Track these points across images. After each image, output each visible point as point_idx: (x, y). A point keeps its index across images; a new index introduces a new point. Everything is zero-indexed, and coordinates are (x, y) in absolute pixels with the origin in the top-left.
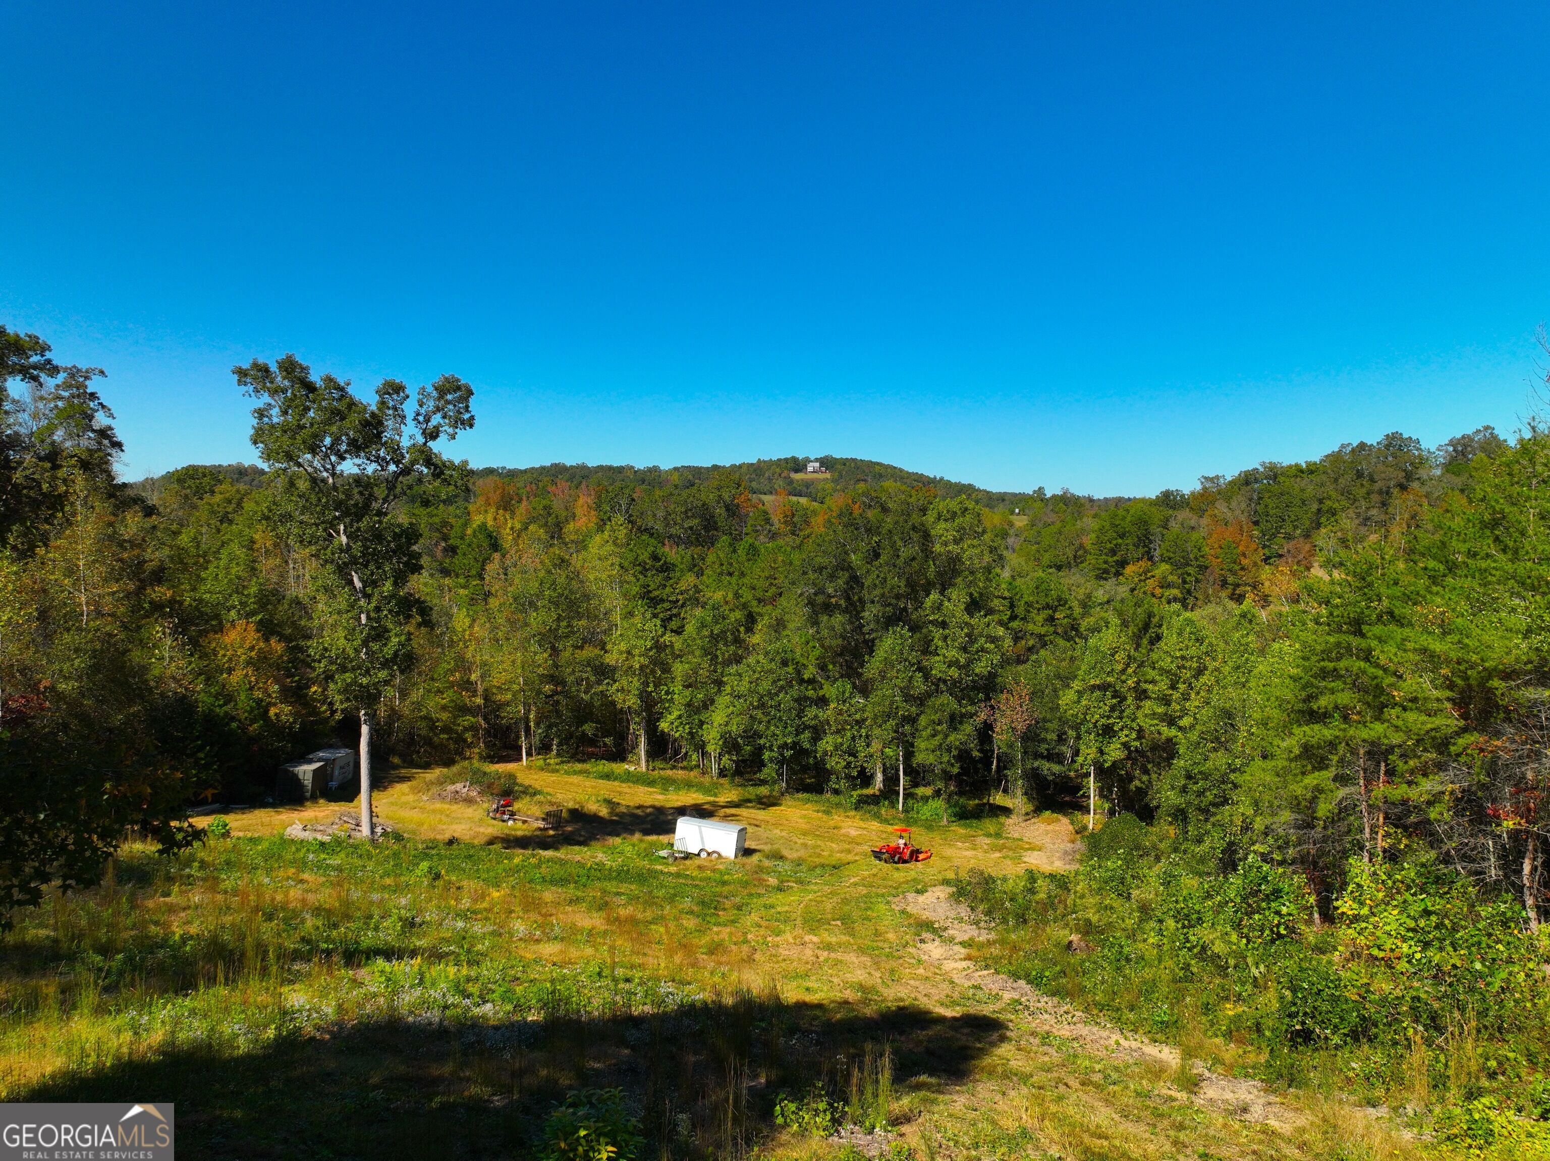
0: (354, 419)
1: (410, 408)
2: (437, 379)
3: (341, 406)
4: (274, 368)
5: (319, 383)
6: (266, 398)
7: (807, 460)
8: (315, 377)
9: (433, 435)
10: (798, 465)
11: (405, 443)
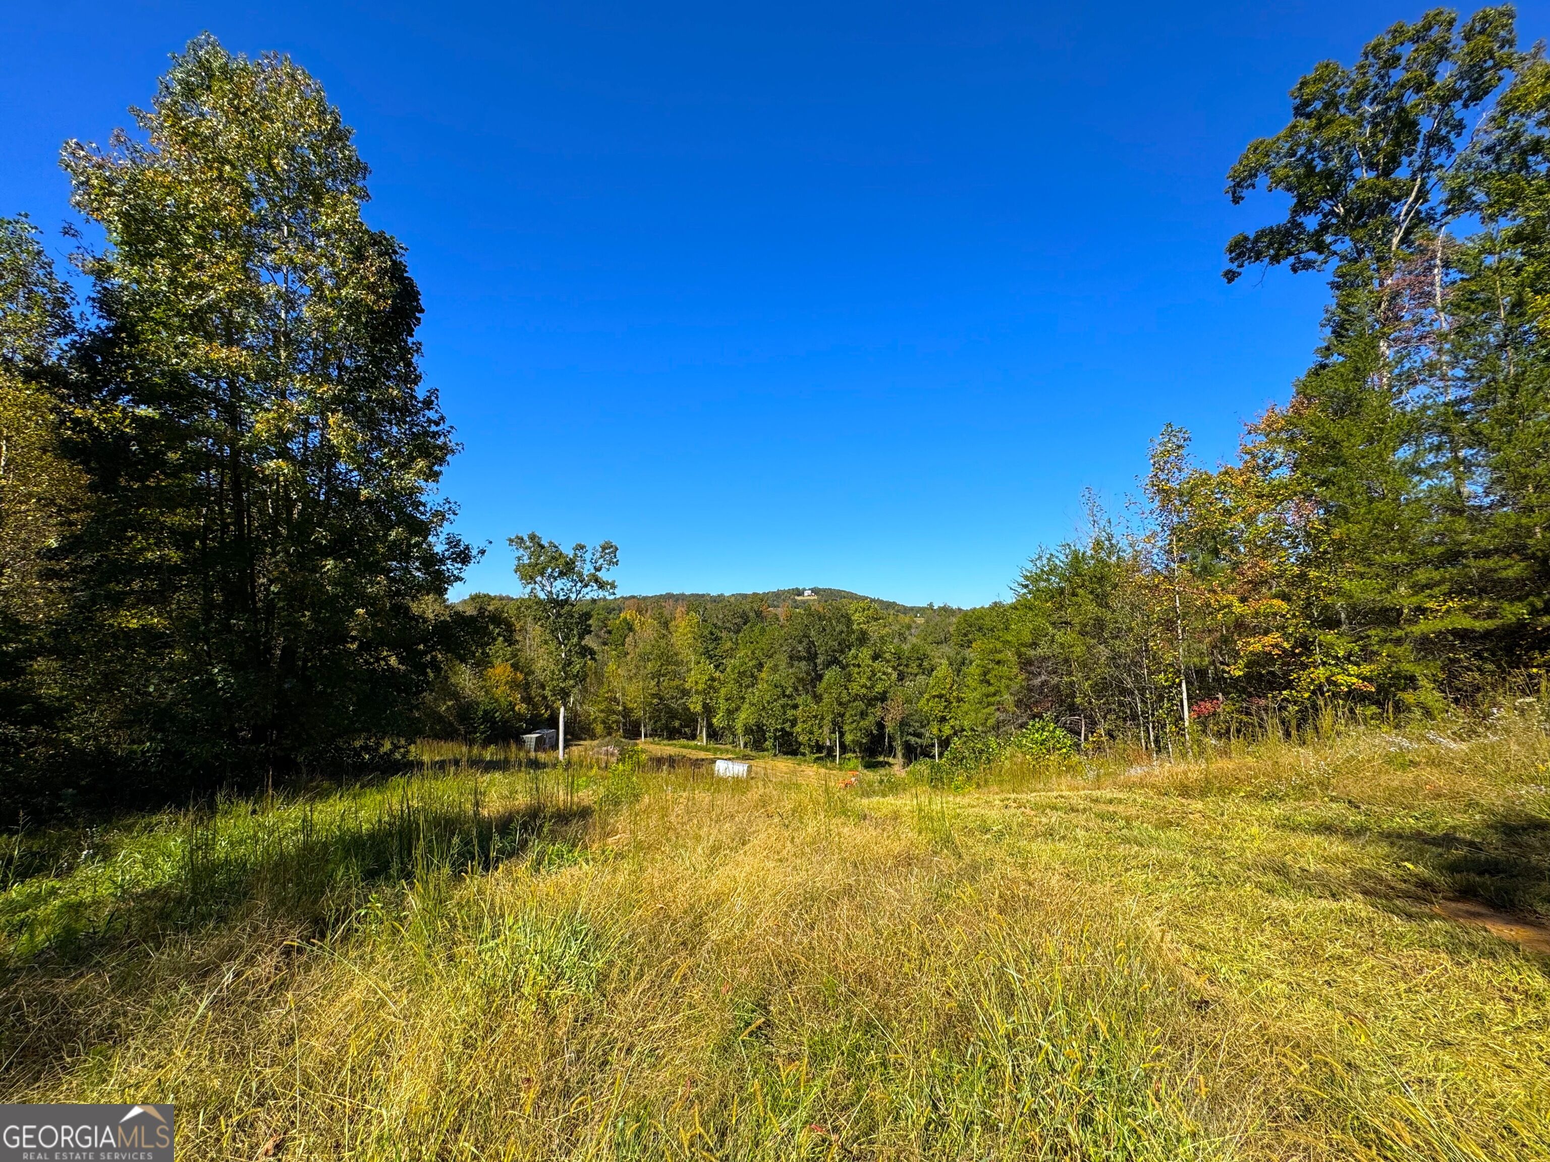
0: (561, 561)
1: (588, 556)
2: (602, 543)
3: (557, 555)
4: (526, 538)
5: (546, 545)
6: (521, 551)
7: (805, 590)
8: (544, 542)
9: (598, 569)
10: (800, 593)
11: (586, 573)
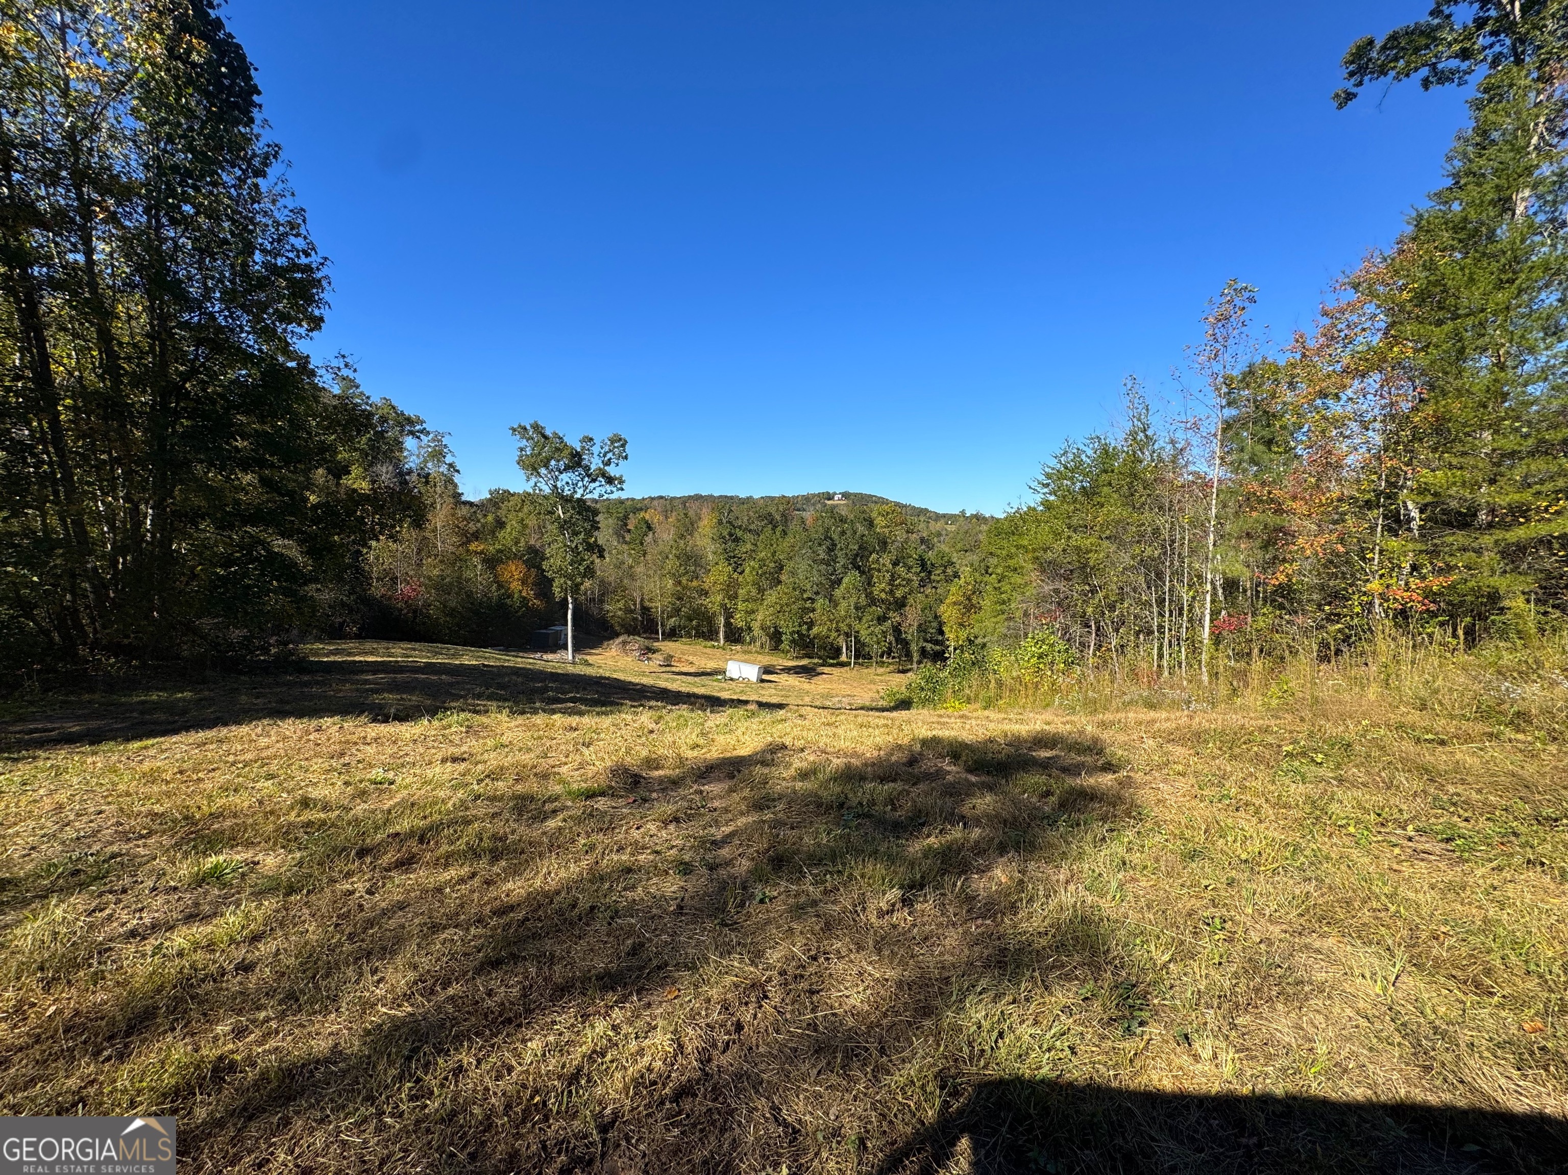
1: (596, 449)
2: (611, 435)
3: (562, 447)
4: (528, 427)
5: (551, 435)
6: (524, 443)
7: (835, 494)
8: (548, 433)
9: (608, 463)
10: (830, 497)
11: (593, 467)
